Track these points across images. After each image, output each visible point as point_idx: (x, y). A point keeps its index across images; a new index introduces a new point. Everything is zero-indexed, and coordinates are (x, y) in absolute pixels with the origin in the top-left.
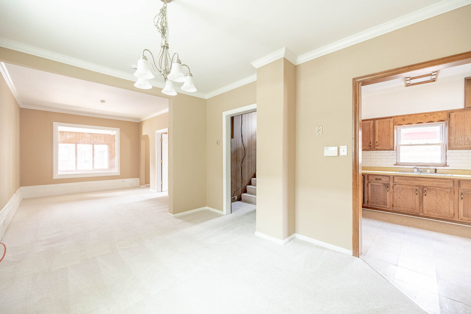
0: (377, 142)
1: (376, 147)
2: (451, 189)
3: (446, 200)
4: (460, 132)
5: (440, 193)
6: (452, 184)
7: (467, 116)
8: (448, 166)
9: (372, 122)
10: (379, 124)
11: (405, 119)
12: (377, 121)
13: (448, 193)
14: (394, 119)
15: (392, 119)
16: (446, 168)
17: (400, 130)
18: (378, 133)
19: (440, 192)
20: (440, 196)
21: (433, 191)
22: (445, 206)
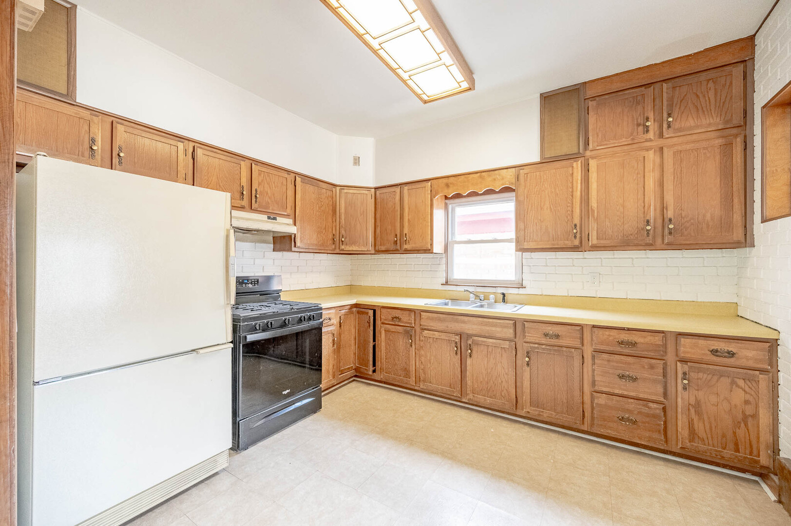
0: (406, 234)
1: (406, 247)
2: (510, 341)
3: (504, 368)
4: (534, 211)
5: (493, 352)
6: (511, 331)
7: (545, 176)
8: (525, 288)
9: (398, 190)
10: (409, 195)
11: (449, 184)
12: (406, 188)
13: (505, 351)
14: (432, 183)
15: (430, 183)
16: (521, 291)
17: (453, 210)
18: (408, 214)
19: (494, 349)
20: (494, 359)
21: (482, 347)
22: (502, 382)
